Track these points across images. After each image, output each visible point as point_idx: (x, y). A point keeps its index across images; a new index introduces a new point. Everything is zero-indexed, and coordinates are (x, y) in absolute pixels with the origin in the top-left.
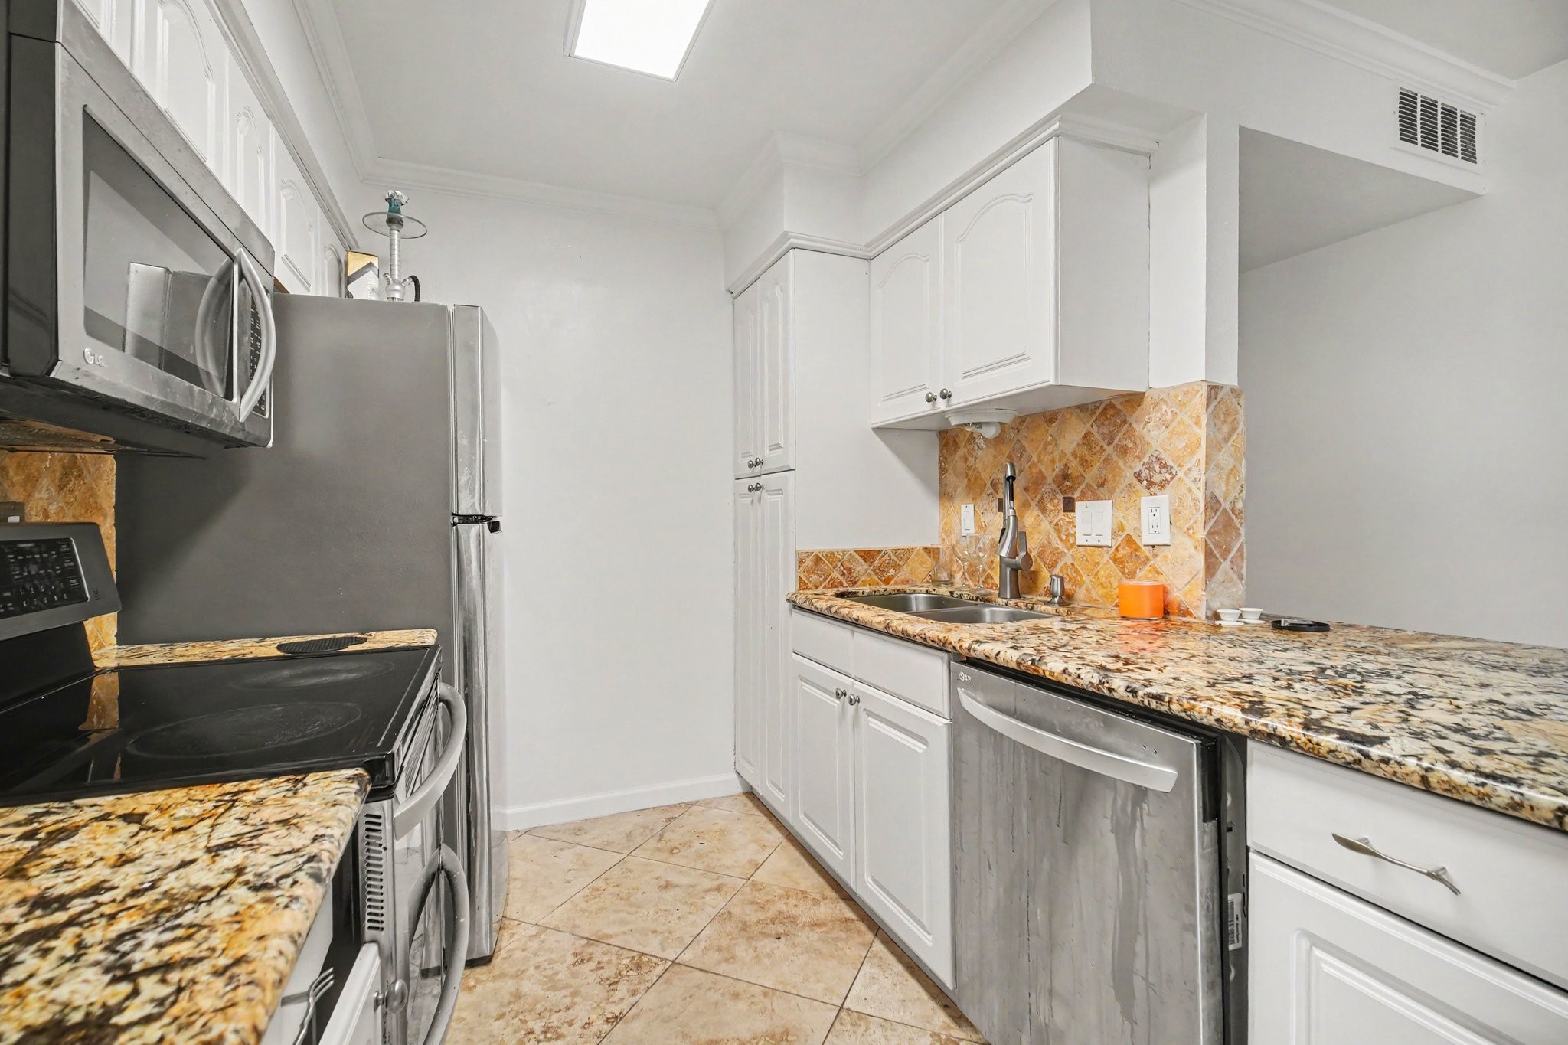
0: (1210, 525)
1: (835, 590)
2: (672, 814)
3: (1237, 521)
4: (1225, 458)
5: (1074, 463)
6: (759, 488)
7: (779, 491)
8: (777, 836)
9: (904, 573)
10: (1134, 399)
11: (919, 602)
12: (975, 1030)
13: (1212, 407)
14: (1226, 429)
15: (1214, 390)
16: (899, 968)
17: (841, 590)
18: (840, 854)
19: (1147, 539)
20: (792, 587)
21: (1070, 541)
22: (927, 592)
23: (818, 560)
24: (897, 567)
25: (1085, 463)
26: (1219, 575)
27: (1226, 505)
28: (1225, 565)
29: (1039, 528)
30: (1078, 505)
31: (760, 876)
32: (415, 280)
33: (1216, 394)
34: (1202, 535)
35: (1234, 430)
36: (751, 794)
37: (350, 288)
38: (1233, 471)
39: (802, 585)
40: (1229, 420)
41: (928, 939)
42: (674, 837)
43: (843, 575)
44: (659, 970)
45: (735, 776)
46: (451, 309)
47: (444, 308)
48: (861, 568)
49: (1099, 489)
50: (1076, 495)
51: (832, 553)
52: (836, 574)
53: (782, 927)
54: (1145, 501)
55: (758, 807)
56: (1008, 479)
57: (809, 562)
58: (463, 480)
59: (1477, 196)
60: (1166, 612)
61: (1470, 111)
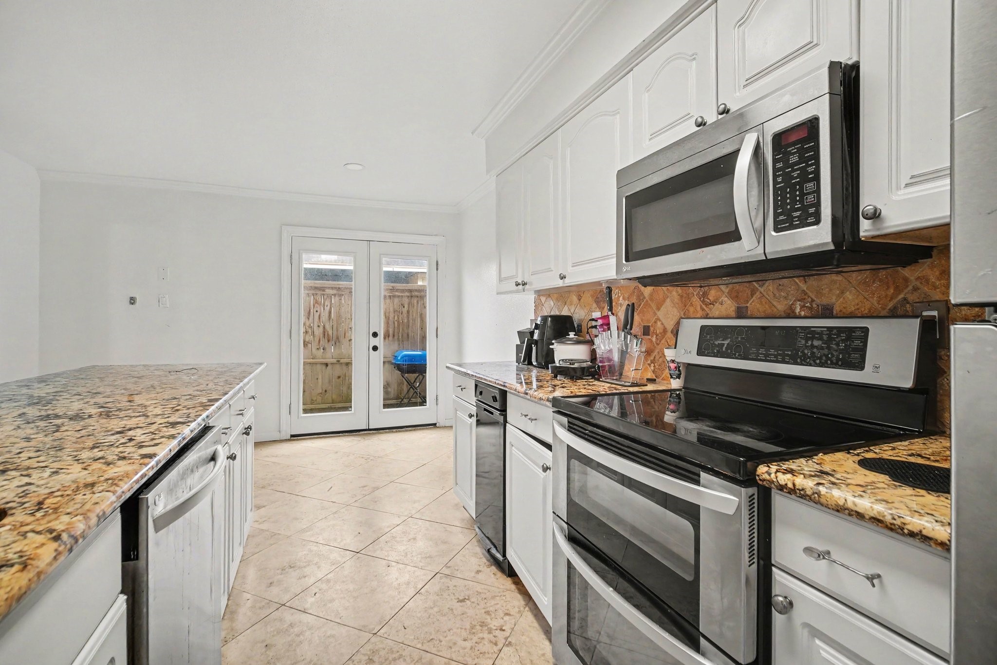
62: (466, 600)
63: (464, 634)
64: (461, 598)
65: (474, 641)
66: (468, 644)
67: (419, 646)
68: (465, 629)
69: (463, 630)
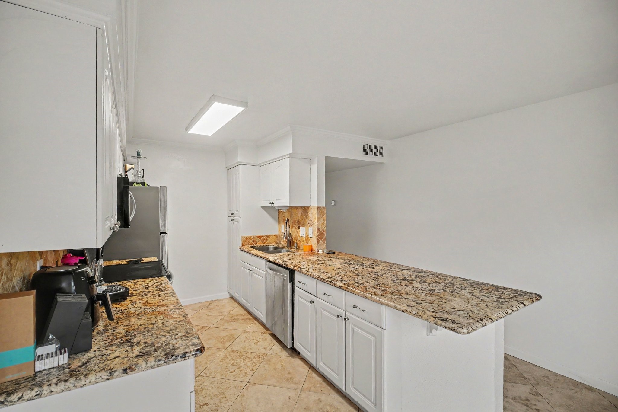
0: (318, 234)
1: (251, 246)
2: (211, 302)
3: (324, 233)
4: (321, 221)
5: (300, 219)
6: (233, 220)
7: (238, 222)
8: (237, 305)
9: (268, 241)
10: (308, 208)
11: (271, 249)
12: (270, 331)
13: (318, 212)
14: (322, 215)
15: (318, 208)
16: (259, 324)
17: (253, 245)
18: (249, 305)
19: (309, 236)
20: (241, 245)
21: (299, 234)
22: (274, 246)
23: (247, 238)
24: (267, 240)
25: (302, 220)
26: (320, 243)
27: (321, 230)
28: (321, 241)
29: (294, 232)
30: (300, 227)
31: (231, 313)
32: (143, 170)
33: (319, 209)
34: (316, 236)
35: (323, 215)
36: (232, 297)
37: (127, 174)
38: (323, 223)
39: (243, 245)
40: (322, 213)
41: (262, 316)
42: (211, 307)
43: (253, 242)
44: (207, 328)
45: (228, 293)
46: (159, 187)
47: (158, 188)
48: (258, 240)
49: (303, 225)
50: (300, 226)
51: (251, 237)
52: (251, 242)
53: (235, 320)
54: (309, 228)
55: (233, 300)
56: (286, 222)
57: (244, 239)
58: (162, 225)
59: (384, 163)
60: (312, 251)
61: (381, 146)
62: (203, 405)
63: (206, 388)
64: (205, 406)
65: (202, 385)
66: (205, 384)
67: (227, 381)
68: (205, 390)
69: (206, 389)
